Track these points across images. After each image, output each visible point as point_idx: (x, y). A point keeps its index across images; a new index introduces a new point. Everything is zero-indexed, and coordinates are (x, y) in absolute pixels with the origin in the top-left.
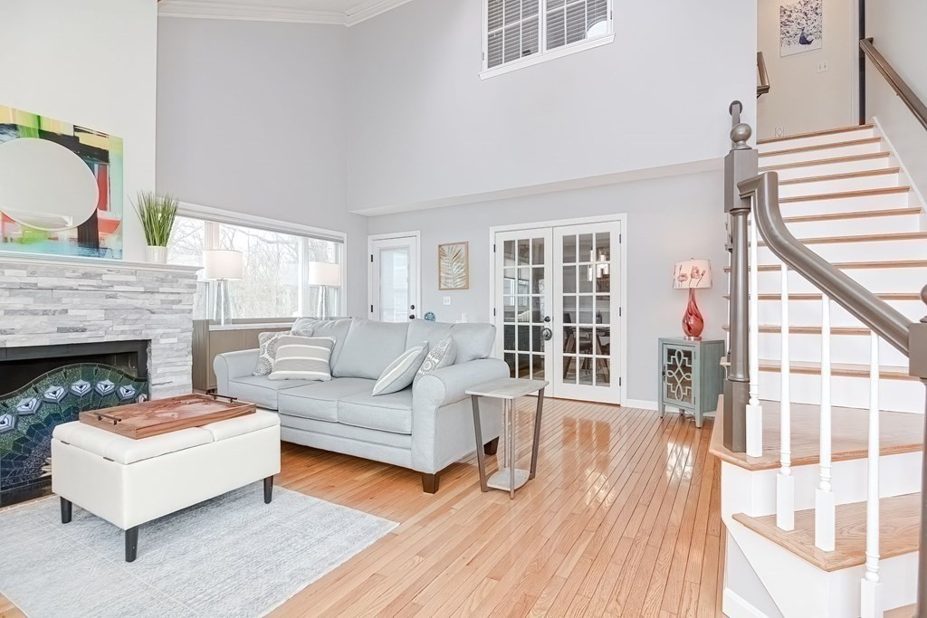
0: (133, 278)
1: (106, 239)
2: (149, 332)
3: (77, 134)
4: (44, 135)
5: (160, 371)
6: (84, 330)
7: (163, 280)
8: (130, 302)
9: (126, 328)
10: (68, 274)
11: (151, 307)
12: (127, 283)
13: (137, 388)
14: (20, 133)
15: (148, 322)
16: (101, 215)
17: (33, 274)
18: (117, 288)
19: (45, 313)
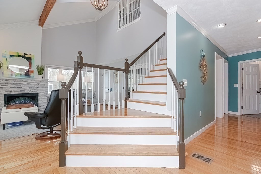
0: (34, 82)
1: (31, 74)
2: (38, 92)
3: (25, 55)
4: (19, 56)
5: (40, 99)
6: (25, 91)
7: (41, 82)
8: (34, 86)
9: (33, 91)
10: (22, 81)
11: (38, 87)
12: (33, 82)
13: (34, 102)
14: (15, 56)
15: (38, 90)
16: (30, 70)
17: (15, 81)
18: (31, 83)
19: (17, 88)
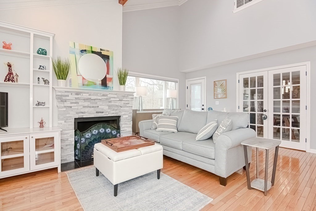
0: (116, 96)
1: (109, 84)
2: (120, 113)
3: (101, 51)
4: (93, 52)
5: (123, 126)
6: (103, 112)
7: (124, 97)
8: (115, 103)
9: (114, 112)
10: (99, 95)
11: (121, 105)
12: (114, 98)
13: (117, 131)
14: (87, 52)
15: (120, 110)
16: (108, 76)
17: (90, 95)
18: (111, 99)
19: (93, 107)
